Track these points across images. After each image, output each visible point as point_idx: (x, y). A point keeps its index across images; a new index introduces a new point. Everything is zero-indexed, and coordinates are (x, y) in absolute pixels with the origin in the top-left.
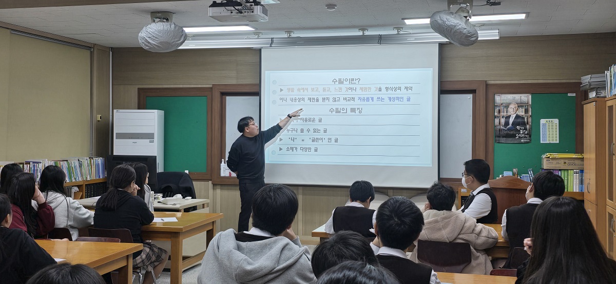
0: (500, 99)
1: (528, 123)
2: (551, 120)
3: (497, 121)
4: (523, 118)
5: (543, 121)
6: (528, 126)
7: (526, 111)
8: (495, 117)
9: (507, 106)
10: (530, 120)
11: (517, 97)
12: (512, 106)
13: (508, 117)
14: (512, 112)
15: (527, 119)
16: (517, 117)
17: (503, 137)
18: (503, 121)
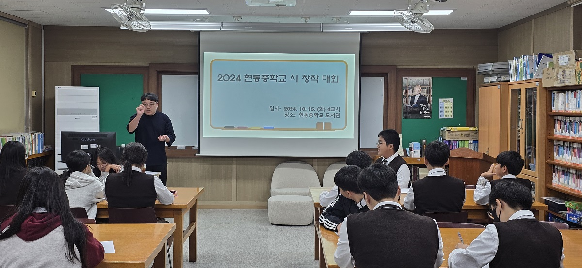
0: (407, 81)
1: (429, 102)
2: (447, 99)
3: (404, 100)
4: (426, 98)
5: (441, 100)
6: (429, 104)
7: (428, 92)
8: (403, 97)
9: (413, 88)
10: (431, 99)
11: (421, 80)
12: (417, 87)
13: (413, 97)
14: (417, 93)
15: (429, 98)
16: (421, 96)
17: (409, 113)
18: (409, 100)
